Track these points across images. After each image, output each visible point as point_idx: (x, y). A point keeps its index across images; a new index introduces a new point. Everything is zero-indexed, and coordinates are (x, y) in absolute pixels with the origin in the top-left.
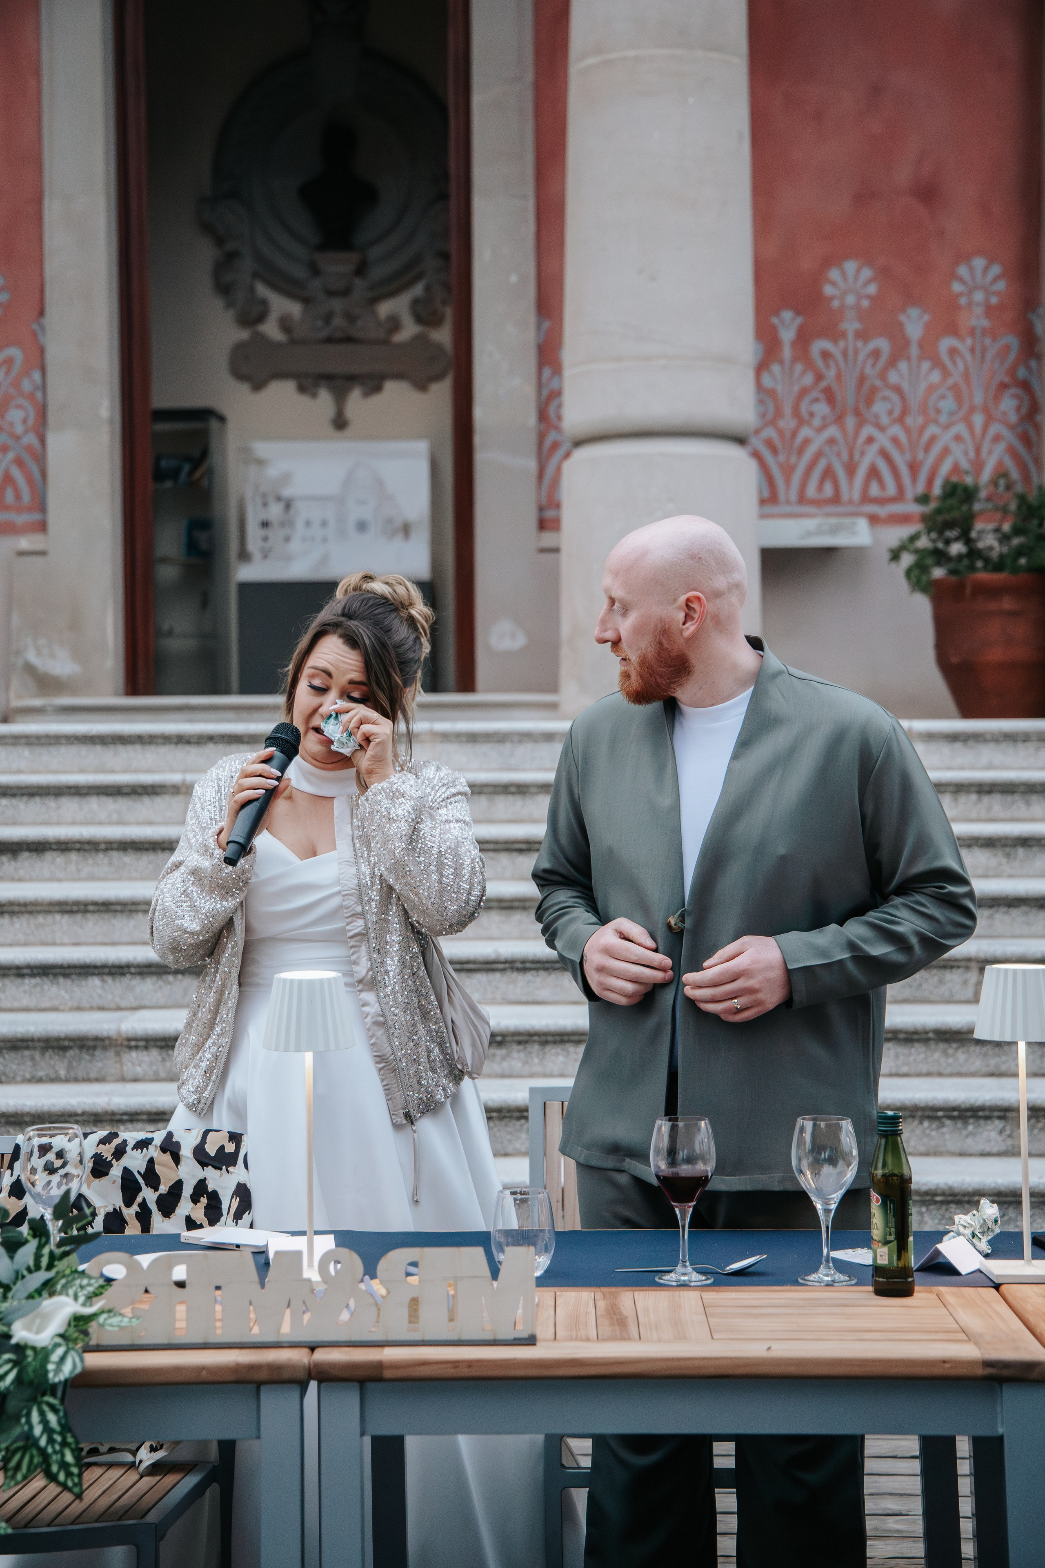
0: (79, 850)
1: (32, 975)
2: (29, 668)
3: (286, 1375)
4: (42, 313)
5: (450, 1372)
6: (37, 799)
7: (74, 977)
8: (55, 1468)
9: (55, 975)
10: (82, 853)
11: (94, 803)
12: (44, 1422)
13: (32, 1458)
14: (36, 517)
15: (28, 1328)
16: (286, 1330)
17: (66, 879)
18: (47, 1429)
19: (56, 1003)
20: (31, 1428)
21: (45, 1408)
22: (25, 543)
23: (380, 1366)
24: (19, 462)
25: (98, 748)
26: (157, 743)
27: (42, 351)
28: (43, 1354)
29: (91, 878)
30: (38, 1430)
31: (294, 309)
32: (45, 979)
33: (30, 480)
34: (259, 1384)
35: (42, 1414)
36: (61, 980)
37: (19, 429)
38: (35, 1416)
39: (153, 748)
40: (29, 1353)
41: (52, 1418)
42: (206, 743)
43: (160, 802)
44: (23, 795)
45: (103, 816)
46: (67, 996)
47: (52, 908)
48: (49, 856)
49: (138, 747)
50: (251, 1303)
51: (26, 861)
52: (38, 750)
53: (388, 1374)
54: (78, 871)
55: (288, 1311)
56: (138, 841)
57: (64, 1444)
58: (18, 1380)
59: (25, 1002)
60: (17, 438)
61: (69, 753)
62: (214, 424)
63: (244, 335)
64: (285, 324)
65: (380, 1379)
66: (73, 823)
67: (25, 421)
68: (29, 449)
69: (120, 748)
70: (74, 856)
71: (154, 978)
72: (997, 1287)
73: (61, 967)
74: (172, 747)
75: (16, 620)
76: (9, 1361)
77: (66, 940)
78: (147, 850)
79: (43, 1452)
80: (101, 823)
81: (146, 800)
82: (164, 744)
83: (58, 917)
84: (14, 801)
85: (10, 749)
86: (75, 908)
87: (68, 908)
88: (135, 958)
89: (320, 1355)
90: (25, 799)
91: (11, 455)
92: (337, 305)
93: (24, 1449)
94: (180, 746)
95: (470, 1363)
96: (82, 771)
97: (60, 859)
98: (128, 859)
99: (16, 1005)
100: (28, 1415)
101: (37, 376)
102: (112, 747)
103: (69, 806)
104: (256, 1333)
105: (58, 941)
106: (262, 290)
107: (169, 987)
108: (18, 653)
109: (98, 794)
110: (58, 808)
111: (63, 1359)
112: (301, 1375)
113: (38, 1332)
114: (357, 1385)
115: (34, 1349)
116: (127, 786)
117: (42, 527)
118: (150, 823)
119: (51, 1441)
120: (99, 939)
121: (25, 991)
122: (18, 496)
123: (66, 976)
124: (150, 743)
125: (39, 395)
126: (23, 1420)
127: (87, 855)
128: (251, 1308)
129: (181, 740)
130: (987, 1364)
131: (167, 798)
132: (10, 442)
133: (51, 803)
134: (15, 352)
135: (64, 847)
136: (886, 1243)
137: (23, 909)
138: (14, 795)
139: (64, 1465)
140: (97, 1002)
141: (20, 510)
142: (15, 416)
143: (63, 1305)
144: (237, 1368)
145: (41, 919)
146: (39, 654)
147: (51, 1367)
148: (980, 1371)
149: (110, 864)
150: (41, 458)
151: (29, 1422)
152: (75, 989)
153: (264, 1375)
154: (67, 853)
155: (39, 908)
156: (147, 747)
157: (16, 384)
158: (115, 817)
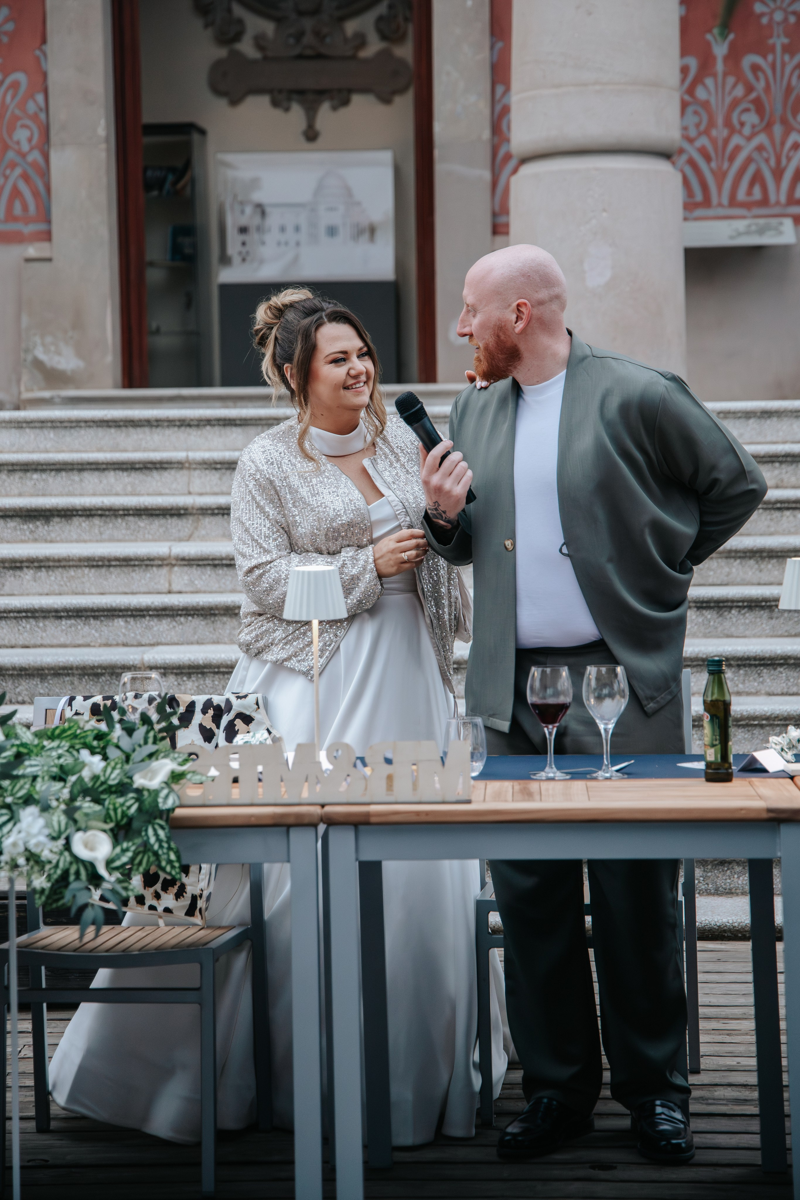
0: (101, 516)
1: (69, 617)
2: (38, 364)
3: (306, 821)
4: (44, 41)
5: (415, 818)
6: (64, 474)
7: (102, 618)
8: (163, 864)
9: (87, 617)
10: (104, 518)
11: (111, 477)
12: (156, 834)
13: (149, 858)
14: (42, 227)
15: (144, 777)
16: (305, 795)
17: (91, 541)
18: (158, 840)
19: (88, 640)
20: (148, 838)
21: (157, 827)
22: (32, 251)
23: (368, 814)
24: (25, 177)
25: (113, 430)
26: (163, 427)
27: (45, 75)
28: (156, 793)
29: (111, 540)
30: (152, 840)
31: (268, 28)
32: (79, 621)
33: (36, 194)
34: (288, 827)
35: (155, 830)
36: (92, 621)
37: (25, 147)
38: (150, 831)
39: (159, 430)
40: (146, 793)
41: (162, 834)
42: (205, 426)
43: (167, 476)
44: (51, 470)
45: (119, 488)
46: (97, 635)
47: (82, 564)
48: (76, 521)
49: (147, 430)
50: (282, 781)
51: (57, 526)
52: (62, 432)
53: (373, 820)
54: (101, 534)
55: (306, 784)
56: (150, 507)
57: (170, 848)
58: (139, 809)
59: (62, 640)
60: (23, 156)
61: (88, 435)
62: (196, 137)
63: (222, 53)
64: (260, 42)
65: (367, 823)
66: (94, 495)
67: (30, 140)
68: (34, 165)
69: (131, 430)
70: (97, 521)
71: (169, 620)
72: (792, 778)
73: (92, 610)
74: (176, 429)
75: (25, 320)
76: (133, 798)
77: (93, 590)
78: (157, 515)
79: (156, 854)
80: (117, 494)
81: (155, 474)
82: (168, 426)
83: (86, 570)
84: (44, 476)
85: (37, 431)
86: (100, 563)
87: (95, 563)
88: (152, 603)
89: (327, 809)
90: (53, 473)
91: (18, 171)
92: (308, 23)
93: (144, 852)
94: (183, 428)
95: (427, 813)
96: (100, 450)
97: (85, 524)
98: (143, 523)
99: (55, 642)
100: (146, 830)
101: (40, 98)
102: (124, 429)
103: (91, 479)
104: (286, 799)
105: (87, 591)
106: (238, 11)
107: (181, 627)
108: (27, 351)
109: (115, 469)
110: (81, 480)
111: (167, 797)
112: (315, 820)
113: (151, 779)
114: (353, 828)
115: (148, 790)
116: (139, 463)
117: (47, 236)
118: (160, 494)
119: (161, 847)
120: (121, 589)
121: (62, 631)
122: (25, 208)
123: (95, 618)
124: (157, 426)
125: (43, 116)
126: (143, 834)
127: (108, 520)
128: (282, 784)
129: (184, 424)
130: (769, 810)
131: (173, 472)
132: (18, 159)
133: (76, 476)
134: (20, 77)
135: (89, 513)
136: (713, 746)
137: (57, 564)
138: (43, 471)
139: (170, 862)
140: (121, 639)
141: (27, 220)
142: (22, 135)
143: (165, 765)
144: (274, 816)
145: (72, 572)
146: (47, 351)
147: (160, 800)
148: (765, 815)
149: (128, 528)
150: (45, 173)
151: (147, 835)
152: (104, 629)
153: (291, 821)
154: (91, 519)
155: (71, 563)
156: (154, 429)
157: (22, 105)
158: (129, 489)
